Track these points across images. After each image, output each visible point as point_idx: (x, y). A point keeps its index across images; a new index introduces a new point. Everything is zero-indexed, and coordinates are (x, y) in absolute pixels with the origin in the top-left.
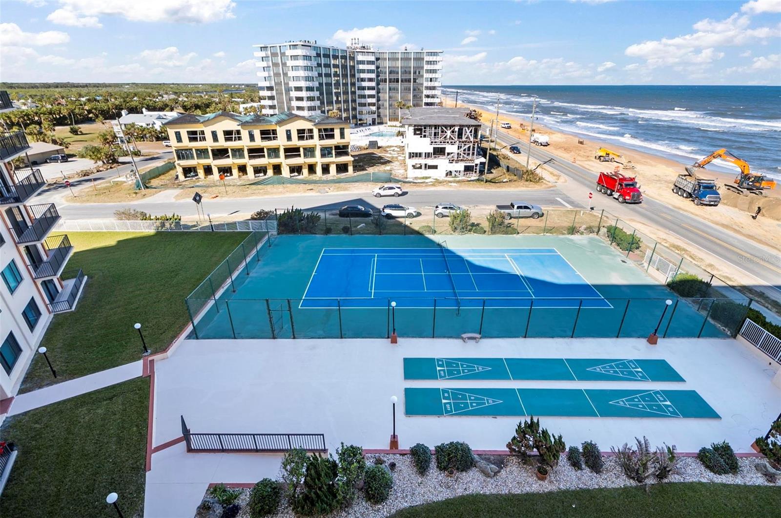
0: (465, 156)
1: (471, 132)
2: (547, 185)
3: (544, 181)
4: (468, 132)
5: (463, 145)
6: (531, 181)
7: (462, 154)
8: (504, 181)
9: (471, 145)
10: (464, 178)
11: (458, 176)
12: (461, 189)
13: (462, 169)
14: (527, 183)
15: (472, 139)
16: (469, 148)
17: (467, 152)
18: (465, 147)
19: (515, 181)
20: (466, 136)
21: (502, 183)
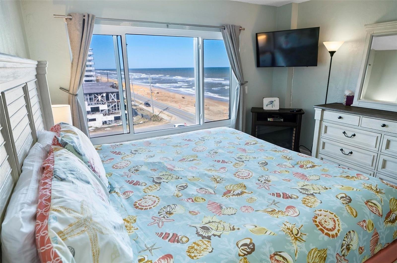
0: (114, 111)
1: (114, 96)
2: (165, 122)
3: (164, 120)
4: (112, 96)
5: (111, 104)
6: (156, 121)
7: (111, 110)
8: (141, 123)
9: (116, 104)
10: (115, 124)
11: (111, 123)
12: (113, 131)
13: (113, 119)
14: (154, 122)
15: (116, 100)
16: (115, 106)
17: (114, 108)
18: (112, 106)
19: (147, 122)
20: (112, 99)
21: (140, 124)
